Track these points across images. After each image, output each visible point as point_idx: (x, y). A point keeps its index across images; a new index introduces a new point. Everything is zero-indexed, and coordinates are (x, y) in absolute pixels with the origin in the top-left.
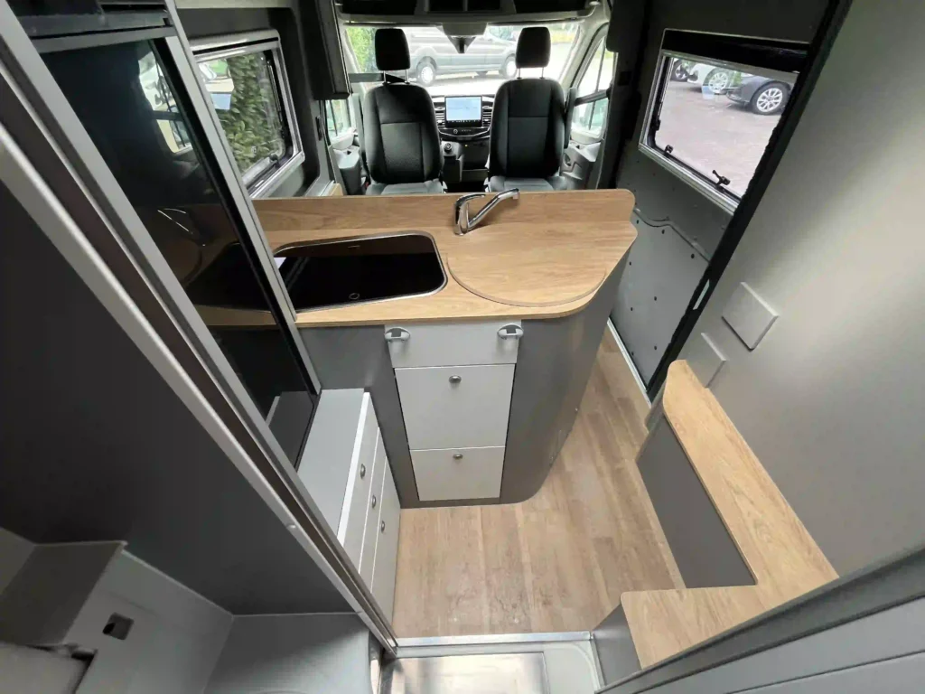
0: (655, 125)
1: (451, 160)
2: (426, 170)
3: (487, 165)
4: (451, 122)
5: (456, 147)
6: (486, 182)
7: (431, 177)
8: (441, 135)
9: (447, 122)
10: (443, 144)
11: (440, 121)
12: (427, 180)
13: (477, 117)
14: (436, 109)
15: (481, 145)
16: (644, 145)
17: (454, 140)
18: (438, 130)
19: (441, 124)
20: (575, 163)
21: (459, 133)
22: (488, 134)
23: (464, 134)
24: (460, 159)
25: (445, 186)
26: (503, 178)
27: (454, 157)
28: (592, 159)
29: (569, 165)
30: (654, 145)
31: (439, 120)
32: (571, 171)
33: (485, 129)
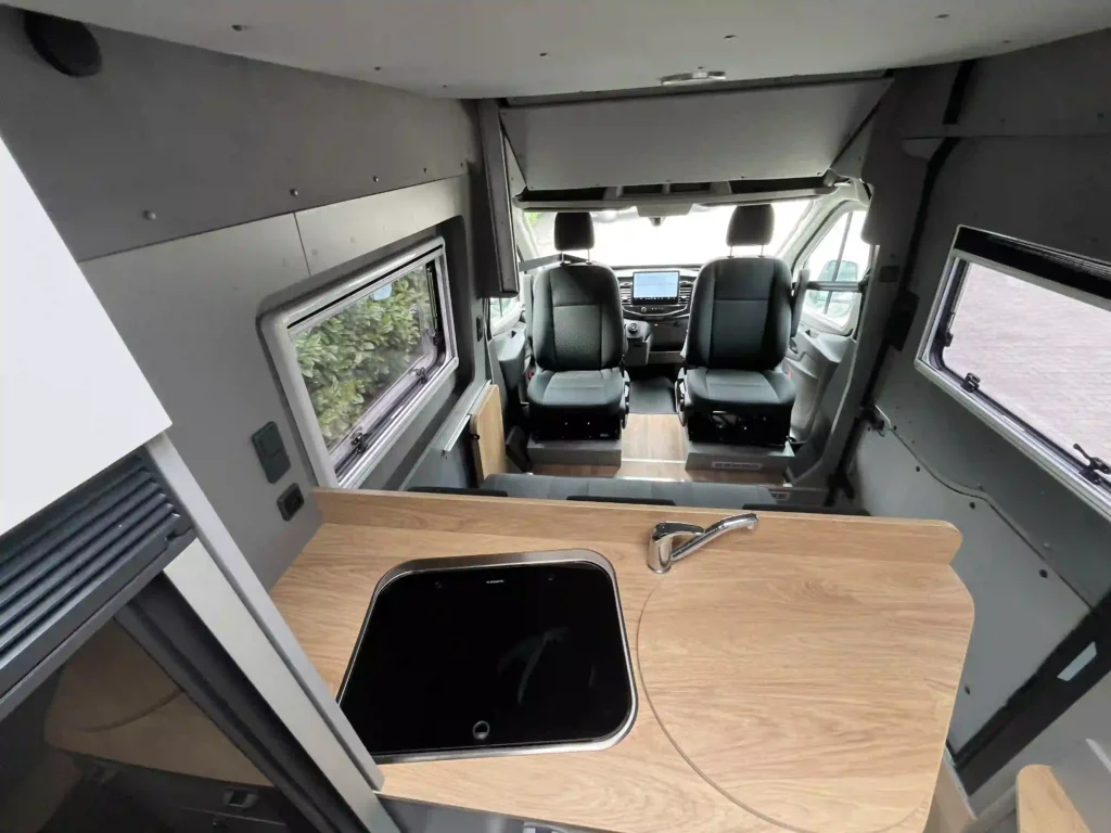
0: (943, 338)
1: (636, 343)
2: (605, 356)
3: (683, 353)
4: (638, 299)
5: (643, 328)
6: (681, 375)
7: (609, 366)
8: (625, 313)
9: (633, 299)
10: (627, 323)
11: (625, 298)
12: (604, 368)
13: (672, 293)
14: (622, 284)
15: (676, 325)
16: (924, 362)
17: (641, 319)
18: (622, 308)
19: (625, 301)
20: (804, 353)
21: (648, 312)
22: (687, 312)
23: (654, 312)
24: (648, 341)
25: (627, 378)
26: (704, 370)
27: (640, 339)
28: (833, 357)
29: (796, 352)
30: (942, 366)
31: (624, 295)
32: (799, 360)
33: (683, 307)
